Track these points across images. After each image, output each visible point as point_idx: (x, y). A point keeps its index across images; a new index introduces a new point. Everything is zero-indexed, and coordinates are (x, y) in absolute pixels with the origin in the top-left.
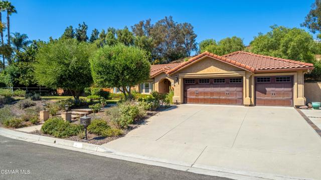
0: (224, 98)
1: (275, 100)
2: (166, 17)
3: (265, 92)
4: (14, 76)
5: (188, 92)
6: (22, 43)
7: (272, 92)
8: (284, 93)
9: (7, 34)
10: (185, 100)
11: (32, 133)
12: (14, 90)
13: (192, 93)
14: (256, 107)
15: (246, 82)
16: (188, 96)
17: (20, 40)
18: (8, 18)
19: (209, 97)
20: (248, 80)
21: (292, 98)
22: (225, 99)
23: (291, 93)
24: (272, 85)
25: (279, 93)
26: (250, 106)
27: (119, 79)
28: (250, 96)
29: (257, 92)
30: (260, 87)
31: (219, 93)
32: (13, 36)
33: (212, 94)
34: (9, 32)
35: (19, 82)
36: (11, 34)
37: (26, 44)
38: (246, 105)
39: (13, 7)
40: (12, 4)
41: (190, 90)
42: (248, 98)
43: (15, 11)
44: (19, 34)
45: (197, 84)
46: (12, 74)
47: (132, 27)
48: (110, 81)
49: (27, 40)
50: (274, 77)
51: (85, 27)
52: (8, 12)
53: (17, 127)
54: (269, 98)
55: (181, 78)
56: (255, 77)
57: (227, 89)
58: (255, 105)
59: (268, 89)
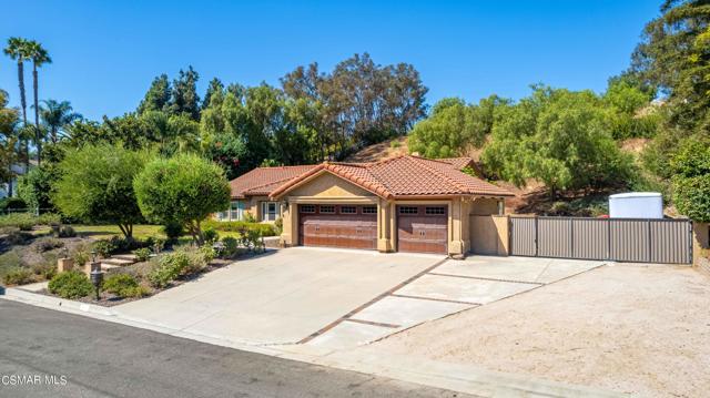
0: (354, 237)
1: (424, 244)
2: (357, 55)
3: (410, 230)
4: (41, 188)
5: (305, 227)
6: (61, 120)
7: (419, 231)
8: (436, 234)
9: (33, 103)
10: (300, 240)
11: (37, 292)
12: (41, 212)
13: (311, 229)
14: (398, 254)
15: (382, 213)
16: (305, 234)
17: (58, 114)
18: (35, 73)
19: (334, 236)
20: (383, 211)
21: (446, 242)
22: (356, 241)
24: (421, 219)
25: (430, 233)
26: (389, 251)
27: (173, 212)
28: (388, 237)
29: (400, 230)
30: (404, 221)
31: (348, 230)
32: (45, 107)
33: (338, 230)
34: (36, 100)
35: (48, 199)
36: (39, 104)
37: (68, 120)
38: (382, 252)
39: (43, 53)
40: (43, 47)
41: (308, 223)
42: (384, 239)
43: (49, 60)
44: (54, 103)
45: (317, 214)
46: (37, 185)
47: (281, 79)
48: (160, 214)
49: (69, 113)
50: (424, 206)
51: (192, 76)
52: (35, 61)
53: (20, 283)
54: (416, 240)
55: (293, 204)
56: (397, 206)
57: (359, 223)
58: (397, 251)
59: (415, 226)
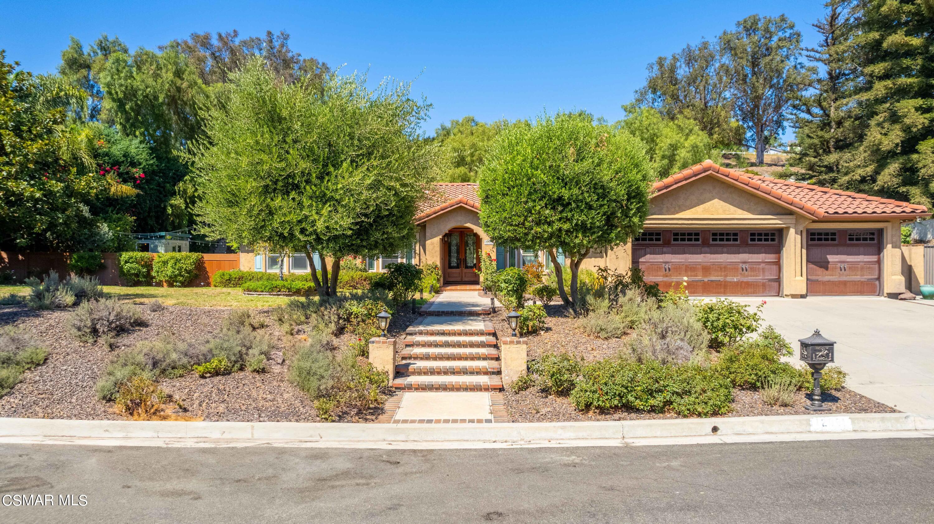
0: (735, 279)
1: (845, 283)
3: (825, 265)
5: (642, 266)
7: (839, 265)
8: (864, 268)
13: (654, 269)
15: (796, 241)
19: (699, 278)
20: (799, 237)
21: (879, 278)
22: (739, 283)
23: (877, 266)
24: (841, 249)
25: (853, 267)
26: (801, 297)
29: (810, 265)
30: (815, 253)
31: (723, 268)
33: (706, 270)
42: (799, 278)
45: (667, 243)
50: (846, 230)
54: (835, 278)
56: (807, 231)
57: (744, 257)
59: (831, 258)
